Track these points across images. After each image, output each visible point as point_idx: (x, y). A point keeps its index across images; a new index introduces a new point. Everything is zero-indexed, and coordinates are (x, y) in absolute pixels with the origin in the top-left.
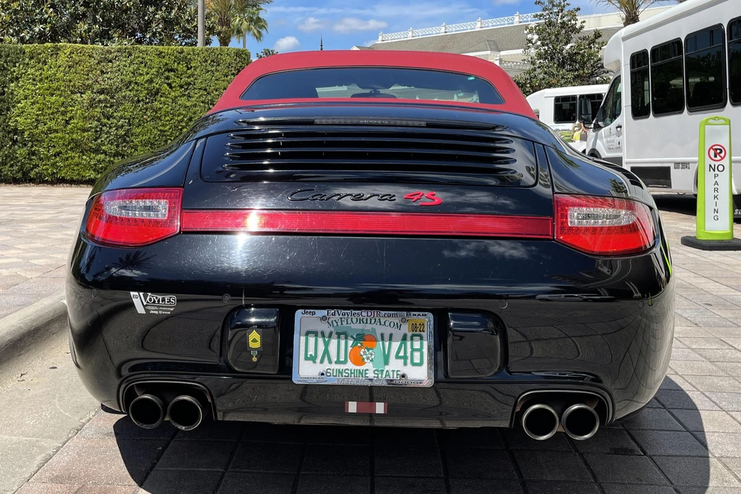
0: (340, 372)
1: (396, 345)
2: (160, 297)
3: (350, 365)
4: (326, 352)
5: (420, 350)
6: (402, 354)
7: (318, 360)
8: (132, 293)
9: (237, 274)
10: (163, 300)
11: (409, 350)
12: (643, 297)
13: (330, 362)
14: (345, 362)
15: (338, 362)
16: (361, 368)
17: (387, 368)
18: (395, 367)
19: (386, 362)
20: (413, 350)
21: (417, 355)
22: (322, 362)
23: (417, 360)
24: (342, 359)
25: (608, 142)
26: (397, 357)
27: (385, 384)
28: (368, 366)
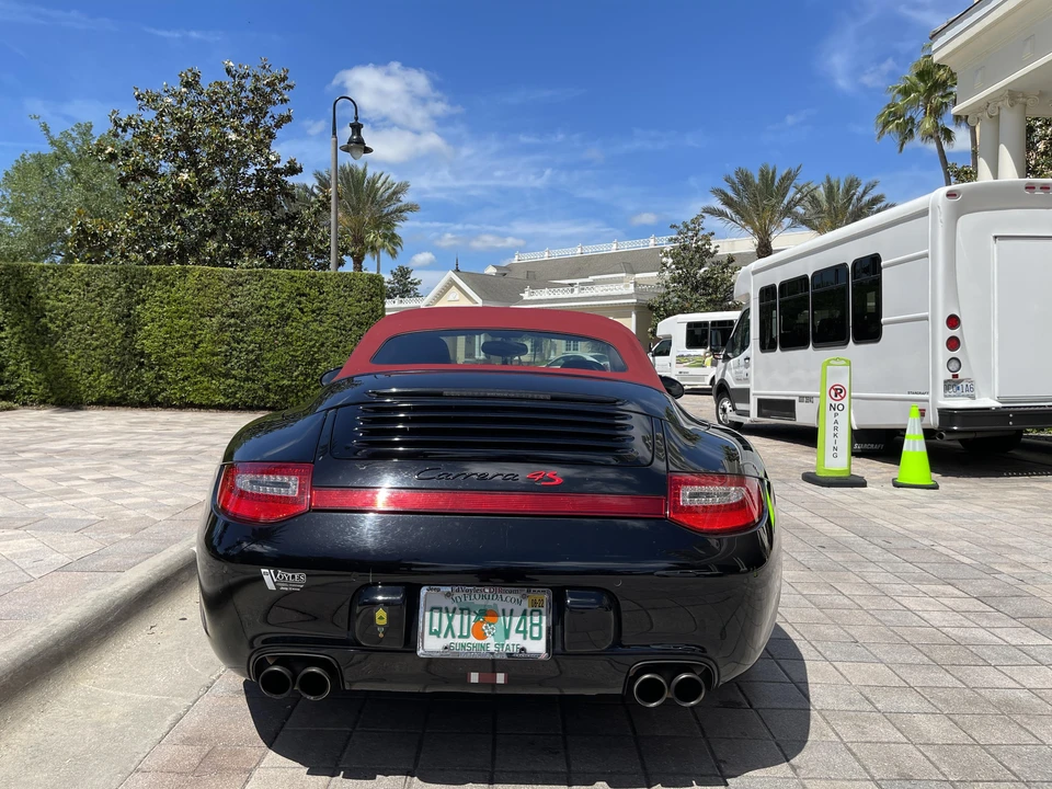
0: (463, 646)
1: (516, 620)
2: (290, 575)
3: (472, 640)
4: (450, 627)
5: (539, 625)
6: (521, 629)
7: (442, 635)
8: (263, 570)
9: (366, 552)
10: (293, 577)
11: (529, 625)
12: (749, 570)
13: (454, 636)
14: (467, 637)
15: (461, 636)
16: (483, 642)
17: (507, 642)
18: (516, 641)
19: (507, 637)
20: (533, 625)
21: (536, 629)
22: (445, 636)
23: (536, 635)
24: (465, 634)
25: (736, 373)
26: (517, 631)
27: (505, 657)
28: (490, 640)
